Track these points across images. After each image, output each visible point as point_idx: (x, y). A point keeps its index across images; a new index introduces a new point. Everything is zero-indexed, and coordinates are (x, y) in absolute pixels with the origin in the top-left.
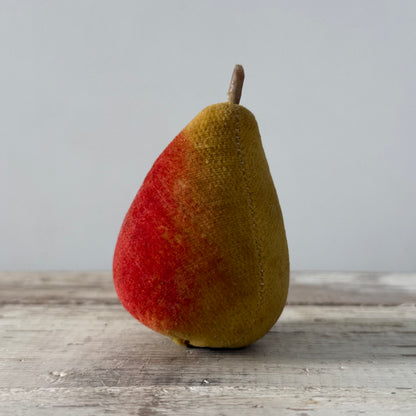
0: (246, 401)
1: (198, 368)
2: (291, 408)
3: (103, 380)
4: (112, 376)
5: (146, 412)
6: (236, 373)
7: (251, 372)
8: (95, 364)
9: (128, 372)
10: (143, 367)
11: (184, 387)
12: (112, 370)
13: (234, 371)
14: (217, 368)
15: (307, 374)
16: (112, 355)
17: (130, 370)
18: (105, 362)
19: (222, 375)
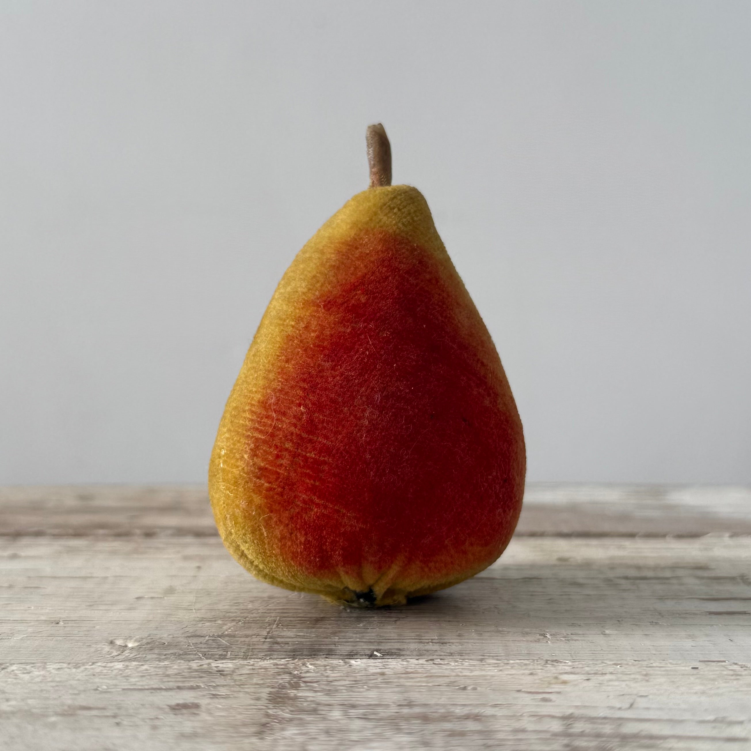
0: (447, 680)
1: (362, 633)
2: (523, 690)
3: (200, 651)
4: (217, 647)
5: (281, 697)
6: (427, 641)
7: (452, 639)
8: (186, 628)
9: (243, 639)
10: (268, 633)
11: (341, 661)
12: (216, 637)
13: (423, 638)
14: (394, 633)
15: (548, 642)
16: (213, 614)
17: (247, 636)
18: (203, 625)
19: (404, 644)
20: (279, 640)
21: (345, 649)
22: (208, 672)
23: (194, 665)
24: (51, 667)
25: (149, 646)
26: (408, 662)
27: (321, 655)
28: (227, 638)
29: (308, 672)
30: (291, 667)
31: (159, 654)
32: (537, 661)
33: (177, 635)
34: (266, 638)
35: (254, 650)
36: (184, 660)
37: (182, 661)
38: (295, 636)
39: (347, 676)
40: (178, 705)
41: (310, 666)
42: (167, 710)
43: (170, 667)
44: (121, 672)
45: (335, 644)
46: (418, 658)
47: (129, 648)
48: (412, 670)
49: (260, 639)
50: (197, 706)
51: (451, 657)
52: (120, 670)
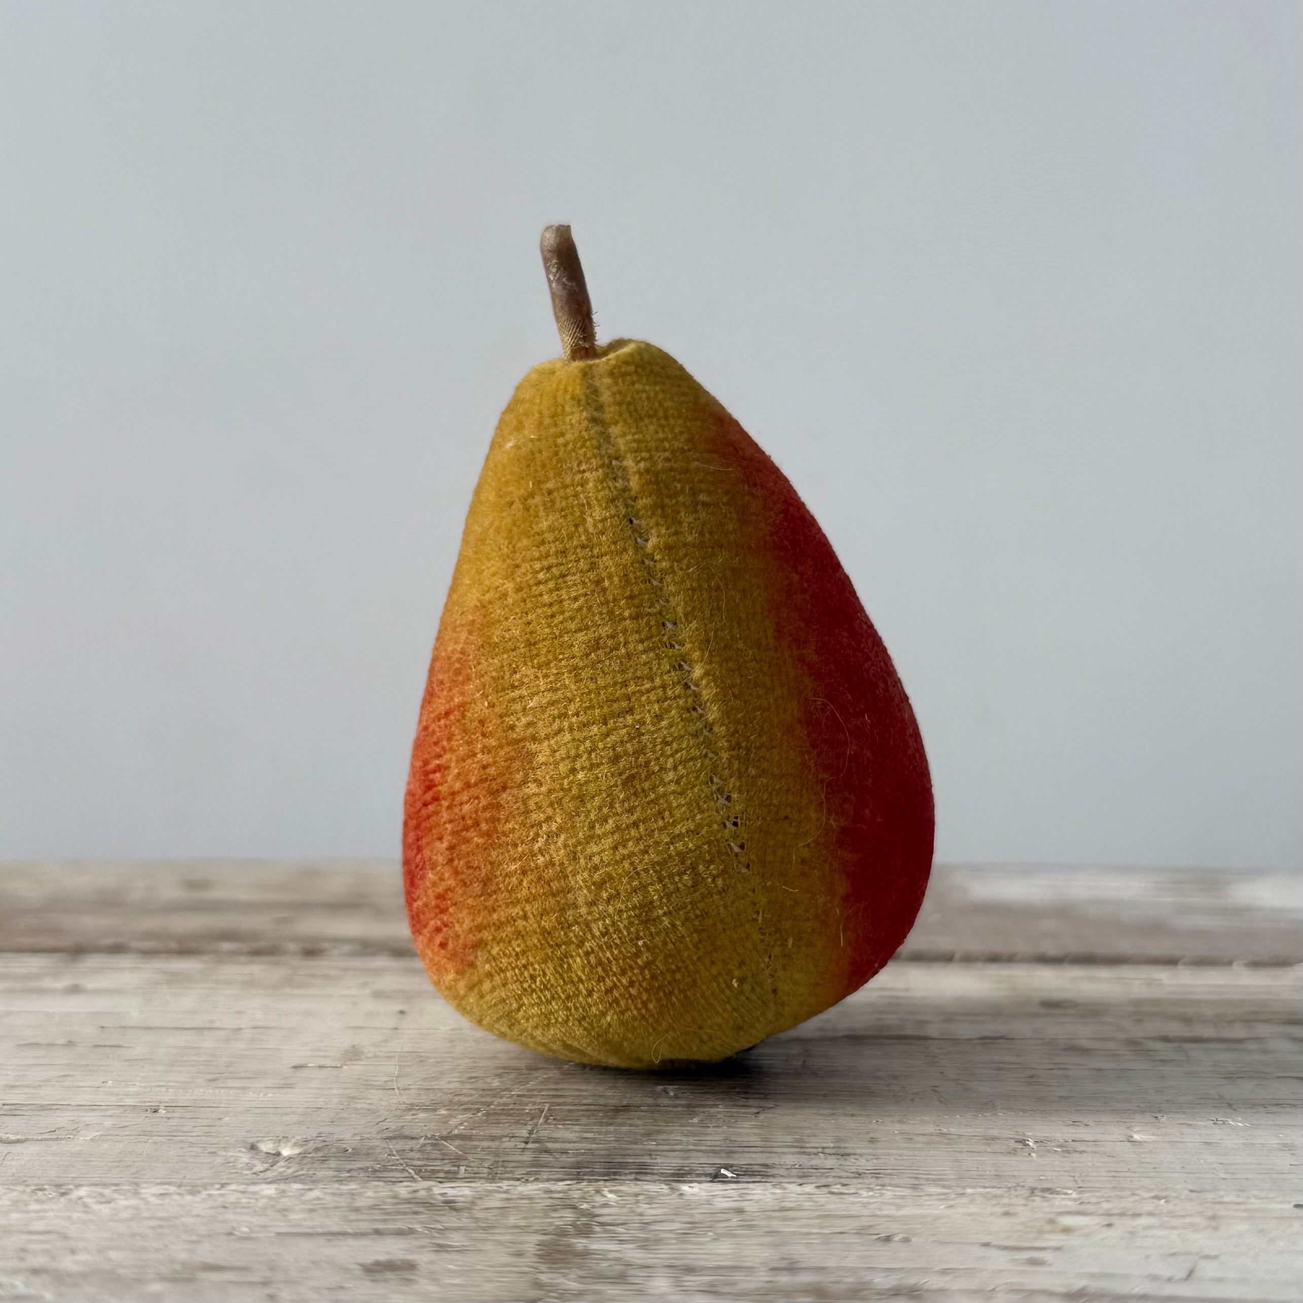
0: (855, 1223)
1: (697, 1135)
2: (994, 1243)
3: (412, 1166)
4: (440, 1157)
5: (560, 1251)
6: (814, 1150)
7: (858, 1148)
8: (384, 1124)
9: (485, 1144)
10: (531, 1132)
11: (663, 1186)
12: (437, 1140)
13: (808, 1145)
14: (755, 1134)
15: (1032, 1154)
16: (432, 1097)
17: (493, 1138)
18: (414, 1117)
19: (772, 1155)
20: (550, 1145)
21: (668, 1163)
22: (428, 1204)
23: (403, 1191)
24: (149, 1191)
25: (320, 1154)
26: (784, 1189)
27: (626, 1174)
28: (457, 1143)
29: (605, 1205)
30: (575, 1196)
31: (339, 1170)
32: (1016, 1190)
33: (368, 1136)
34: (527, 1143)
35: (506, 1164)
36: (384, 1181)
37: (381, 1183)
38: (578, 1139)
39: (676, 1214)
40: (378, 1264)
41: (610, 1195)
42: (358, 1272)
43: (360, 1194)
44: (272, 1203)
45: (650, 1155)
46: (800, 1181)
47: (284, 1158)
48: (791, 1205)
49: (517, 1143)
50: (410, 1266)
51: (860, 1181)
52: (270, 1198)
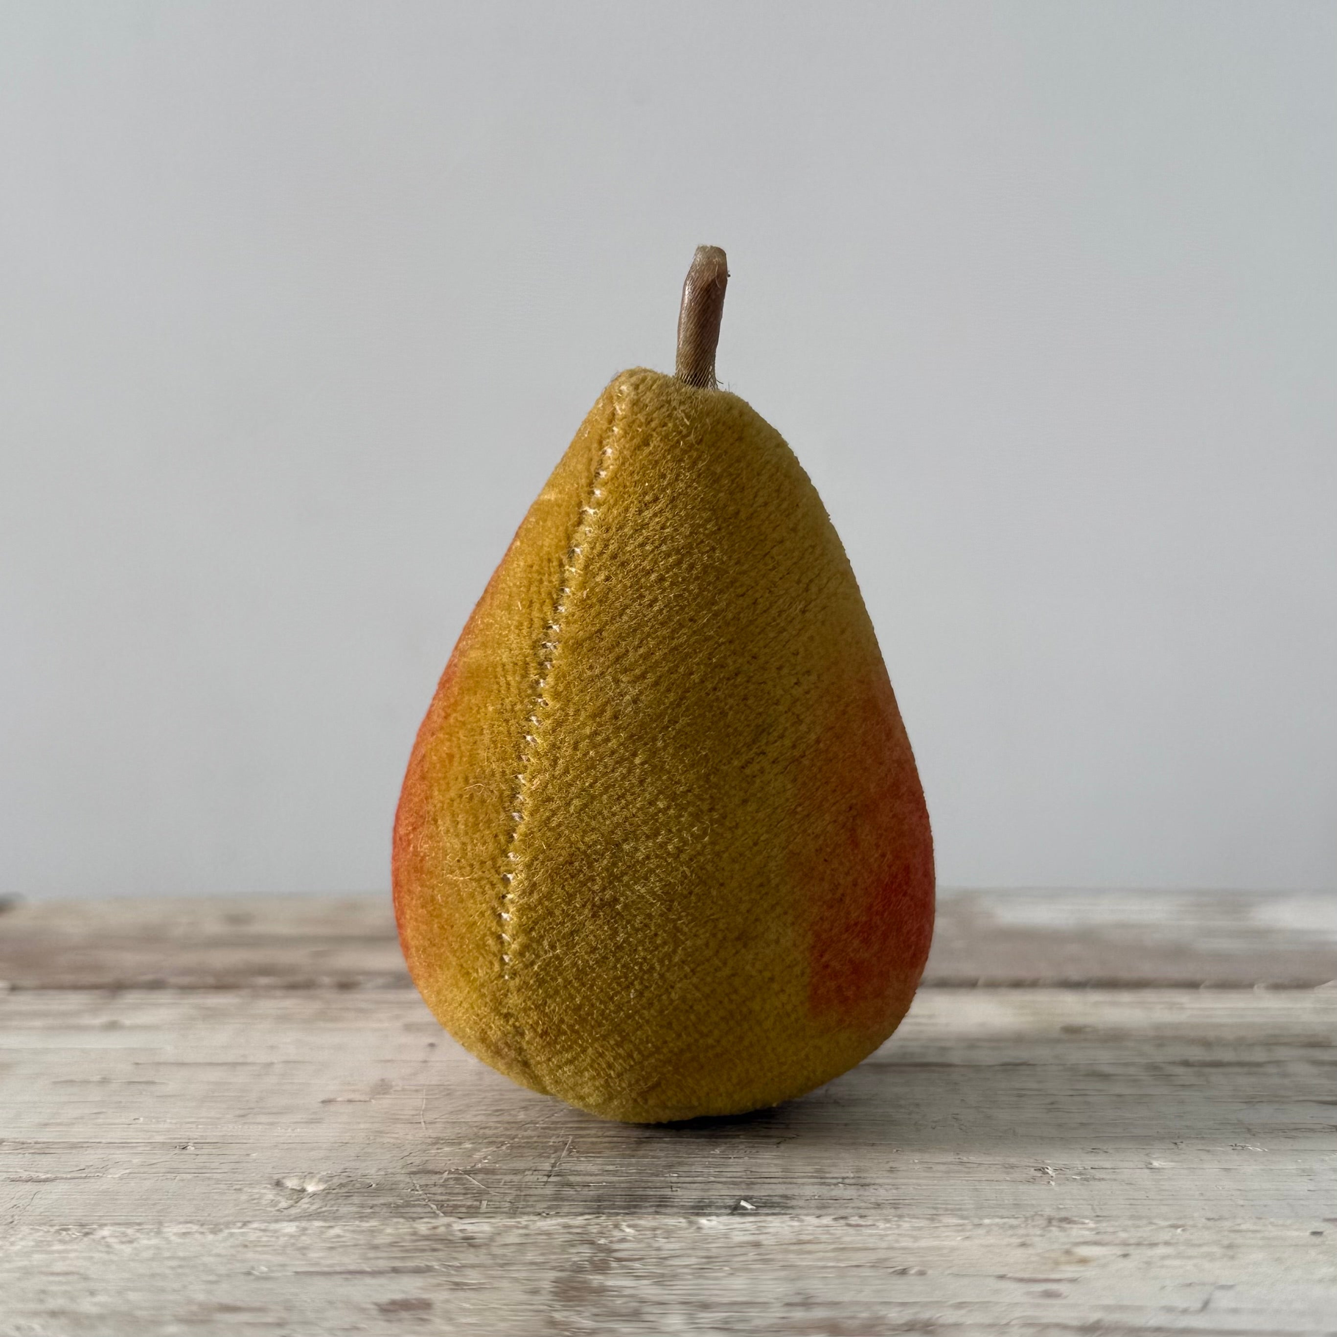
0: (873, 1256)
1: (717, 1166)
2: (1011, 1275)
3: (435, 1201)
4: (463, 1191)
5: (576, 1288)
6: (834, 1181)
7: (878, 1178)
8: (409, 1158)
9: (508, 1178)
10: (554, 1165)
11: (682, 1219)
12: (460, 1174)
13: (827, 1175)
14: (776, 1165)
15: (1052, 1183)
16: (457, 1130)
17: (516, 1172)
18: (440, 1151)
19: (794, 1186)
20: (572, 1178)
21: (689, 1195)
22: (447, 1241)
23: (423, 1227)
24: (171, 1230)
25: (342, 1190)
26: (802, 1221)
27: (646, 1207)
28: (480, 1176)
29: (624, 1240)
30: (594, 1231)
31: (362, 1206)
32: (1033, 1220)
33: (393, 1170)
34: (549, 1176)
35: (528, 1199)
36: (405, 1218)
37: (403, 1220)
38: (600, 1172)
39: (693, 1249)
40: (393, 1302)
41: (627, 1230)
42: (374, 1312)
43: (380, 1231)
44: (292, 1241)
45: (672, 1188)
46: (819, 1213)
47: (308, 1194)
48: (809, 1238)
49: (540, 1177)
50: (426, 1305)
51: (880, 1212)
52: (291, 1236)
